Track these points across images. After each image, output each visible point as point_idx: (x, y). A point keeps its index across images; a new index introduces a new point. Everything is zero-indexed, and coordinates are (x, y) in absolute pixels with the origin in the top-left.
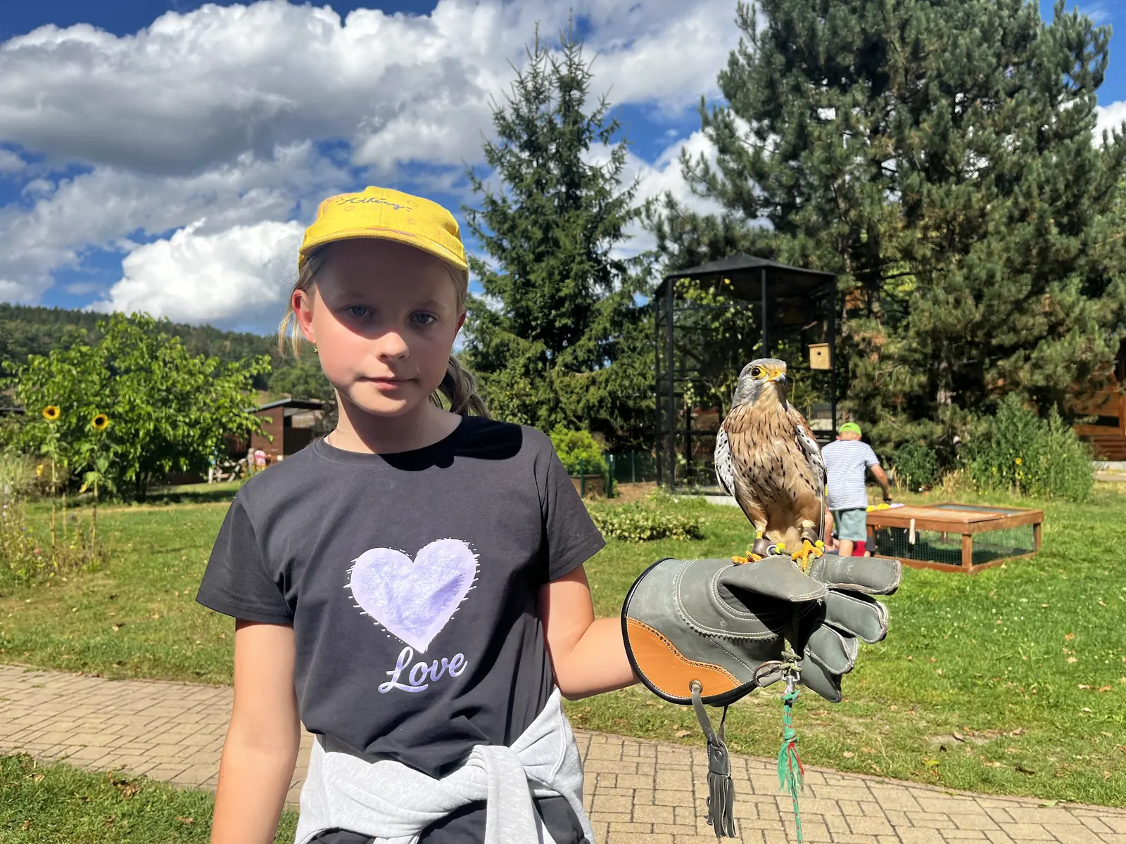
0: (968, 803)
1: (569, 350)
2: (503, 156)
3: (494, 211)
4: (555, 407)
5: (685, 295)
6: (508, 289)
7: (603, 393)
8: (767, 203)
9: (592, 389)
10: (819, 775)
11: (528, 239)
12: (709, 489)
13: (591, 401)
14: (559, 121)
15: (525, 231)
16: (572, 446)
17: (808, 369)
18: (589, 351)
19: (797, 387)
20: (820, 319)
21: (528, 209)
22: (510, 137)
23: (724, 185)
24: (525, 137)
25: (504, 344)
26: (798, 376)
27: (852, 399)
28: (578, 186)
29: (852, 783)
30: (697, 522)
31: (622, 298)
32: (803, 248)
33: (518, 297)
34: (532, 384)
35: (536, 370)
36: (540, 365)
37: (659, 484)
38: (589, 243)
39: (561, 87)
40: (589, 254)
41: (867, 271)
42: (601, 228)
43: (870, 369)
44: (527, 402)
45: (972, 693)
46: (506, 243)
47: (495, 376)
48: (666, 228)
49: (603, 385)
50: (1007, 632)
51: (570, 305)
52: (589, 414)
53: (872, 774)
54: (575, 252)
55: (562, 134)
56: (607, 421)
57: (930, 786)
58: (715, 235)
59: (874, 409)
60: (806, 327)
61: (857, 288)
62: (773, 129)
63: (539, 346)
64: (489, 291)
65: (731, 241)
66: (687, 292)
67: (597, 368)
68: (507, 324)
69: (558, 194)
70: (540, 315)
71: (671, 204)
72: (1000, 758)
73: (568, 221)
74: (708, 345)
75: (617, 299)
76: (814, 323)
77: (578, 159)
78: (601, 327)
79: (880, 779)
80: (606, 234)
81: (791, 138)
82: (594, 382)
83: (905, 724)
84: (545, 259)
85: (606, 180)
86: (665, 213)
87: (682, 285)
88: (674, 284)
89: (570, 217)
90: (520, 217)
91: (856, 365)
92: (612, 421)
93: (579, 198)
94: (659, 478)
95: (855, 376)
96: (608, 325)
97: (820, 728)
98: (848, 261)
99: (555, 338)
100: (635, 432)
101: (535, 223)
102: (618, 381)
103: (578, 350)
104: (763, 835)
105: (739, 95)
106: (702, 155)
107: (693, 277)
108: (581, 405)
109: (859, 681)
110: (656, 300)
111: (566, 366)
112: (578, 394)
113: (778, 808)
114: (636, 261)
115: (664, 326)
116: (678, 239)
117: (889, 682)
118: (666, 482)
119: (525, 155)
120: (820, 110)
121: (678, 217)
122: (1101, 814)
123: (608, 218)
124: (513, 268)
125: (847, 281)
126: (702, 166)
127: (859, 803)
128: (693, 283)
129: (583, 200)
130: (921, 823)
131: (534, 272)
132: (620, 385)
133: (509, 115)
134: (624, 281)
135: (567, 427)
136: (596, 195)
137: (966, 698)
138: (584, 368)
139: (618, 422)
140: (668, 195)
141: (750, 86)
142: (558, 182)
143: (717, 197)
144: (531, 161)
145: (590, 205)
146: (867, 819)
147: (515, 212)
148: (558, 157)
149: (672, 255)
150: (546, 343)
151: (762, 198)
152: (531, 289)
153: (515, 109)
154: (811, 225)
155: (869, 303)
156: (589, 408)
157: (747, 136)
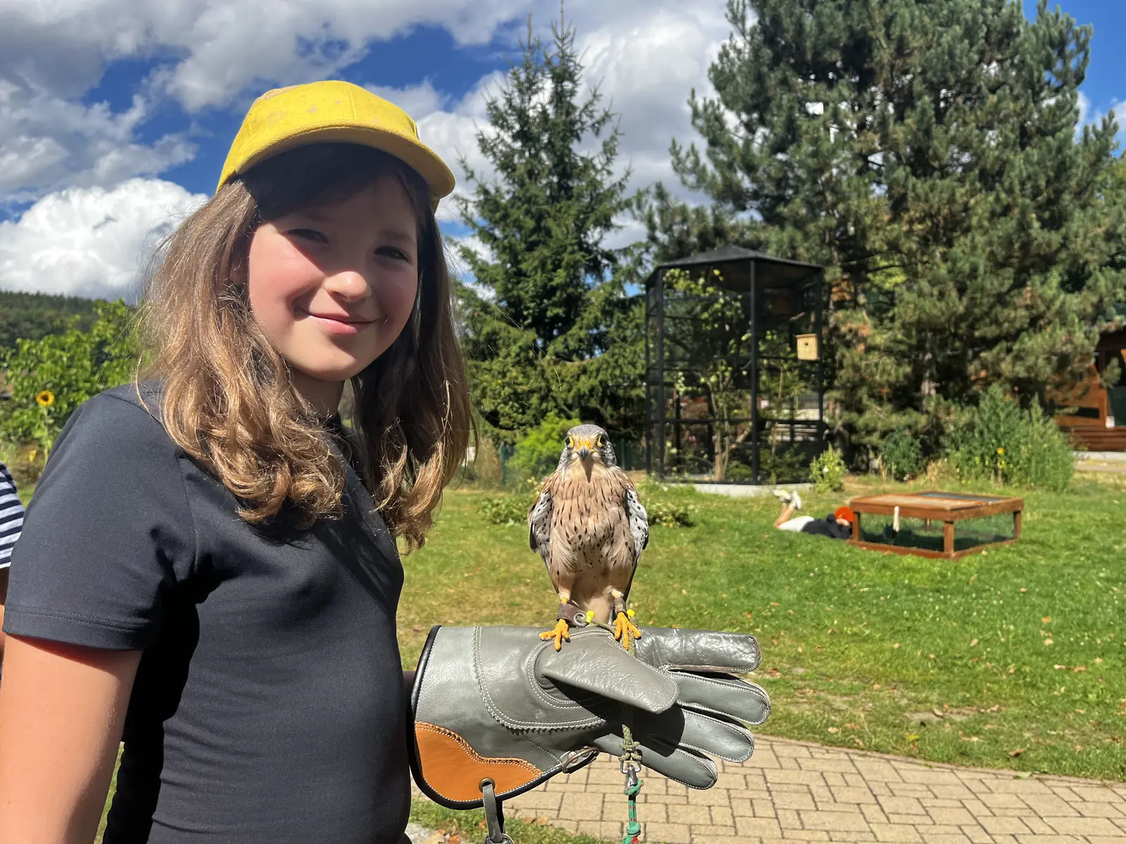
0: (947, 775)
1: (561, 339)
2: (495, 145)
3: (486, 200)
4: (546, 395)
5: (675, 286)
6: (499, 278)
7: (593, 382)
8: (756, 195)
9: (583, 378)
10: (804, 750)
11: (520, 228)
12: (697, 478)
13: (582, 390)
14: (550, 110)
15: (517, 220)
17: (796, 359)
18: (580, 340)
19: (785, 378)
20: (808, 310)
21: (520, 199)
22: (502, 127)
23: (714, 177)
24: (517, 127)
25: (494, 333)
26: (786, 366)
27: (838, 389)
28: (569, 177)
29: (836, 756)
30: (686, 509)
31: (613, 289)
32: (792, 240)
33: (510, 286)
34: (523, 372)
35: (528, 359)
36: (531, 354)
37: (649, 473)
38: (581, 233)
39: (552, 78)
40: (580, 244)
41: (854, 263)
42: (592, 217)
43: (857, 359)
44: (519, 391)
45: (952, 673)
46: (497, 233)
47: (486, 364)
48: (657, 219)
49: (594, 374)
50: (986, 615)
51: (561, 295)
52: (580, 403)
53: (855, 748)
54: (568, 242)
55: (555, 124)
56: (596, 410)
57: (910, 759)
58: (705, 227)
59: (860, 400)
60: (794, 318)
61: (844, 280)
62: (762, 122)
63: (531, 335)
64: (480, 280)
65: (720, 232)
66: (677, 283)
67: (587, 357)
68: (498, 312)
69: (550, 184)
70: (532, 305)
71: (661, 195)
72: (977, 734)
73: (559, 211)
74: (698, 335)
76: (802, 314)
77: (570, 150)
78: (592, 316)
79: (863, 752)
80: (597, 223)
81: (778, 130)
82: (584, 371)
83: (887, 702)
84: (537, 248)
85: (597, 171)
86: (656, 204)
87: (672, 276)
88: (664, 275)
89: (561, 208)
90: (512, 207)
91: (843, 356)
92: (602, 410)
93: (572, 188)
94: (648, 467)
95: (841, 367)
96: (599, 314)
97: (807, 706)
98: (835, 254)
99: (545, 327)
100: (626, 421)
101: (528, 212)
102: (610, 371)
103: (569, 339)
104: (752, 804)
105: (730, 89)
106: (693, 147)
107: (683, 267)
108: (572, 393)
109: (844, 661)
110: (647, 289)
111: (557, 355)
112: (568, 382)
113: (765, 778)
114: (625, 251)
115: (654, 316)
116: (667, 230)
117: (872, 662)
118: (657, 471)
119: (518, 145)
120: (808, 104)
121: (668, 208)
122: (1072, 784)
123: (601, 209)
124: (505, 257)
125: (834, 273)
126: (692, 158)
127: (842, 774)
128: (683, 274)
129: (574, 190)
130: (902, 793)
131: (525, 261)
132: (611, 375)
133: (501, 103)
134: (615, 271)
135: (558, 415)
136: (588, 185)
137: (946, 678)
138: (574, 357)
139: (607, 411)
140: (659, 186)
141: (739, 79)
142: (550, 173)
143: (706, 188)
144: (524, 152)
145: (580, 196)
146: (850, 789)
147: (509, 201)
148: (550, 147)
149: (663, 246)
150: (538, 332)
151: (751, 190)
152: (523, 278)
153: (507, 99)
154: (798, 218)
155: (855, 295)
156: (580, 397)
157: (737, 129)
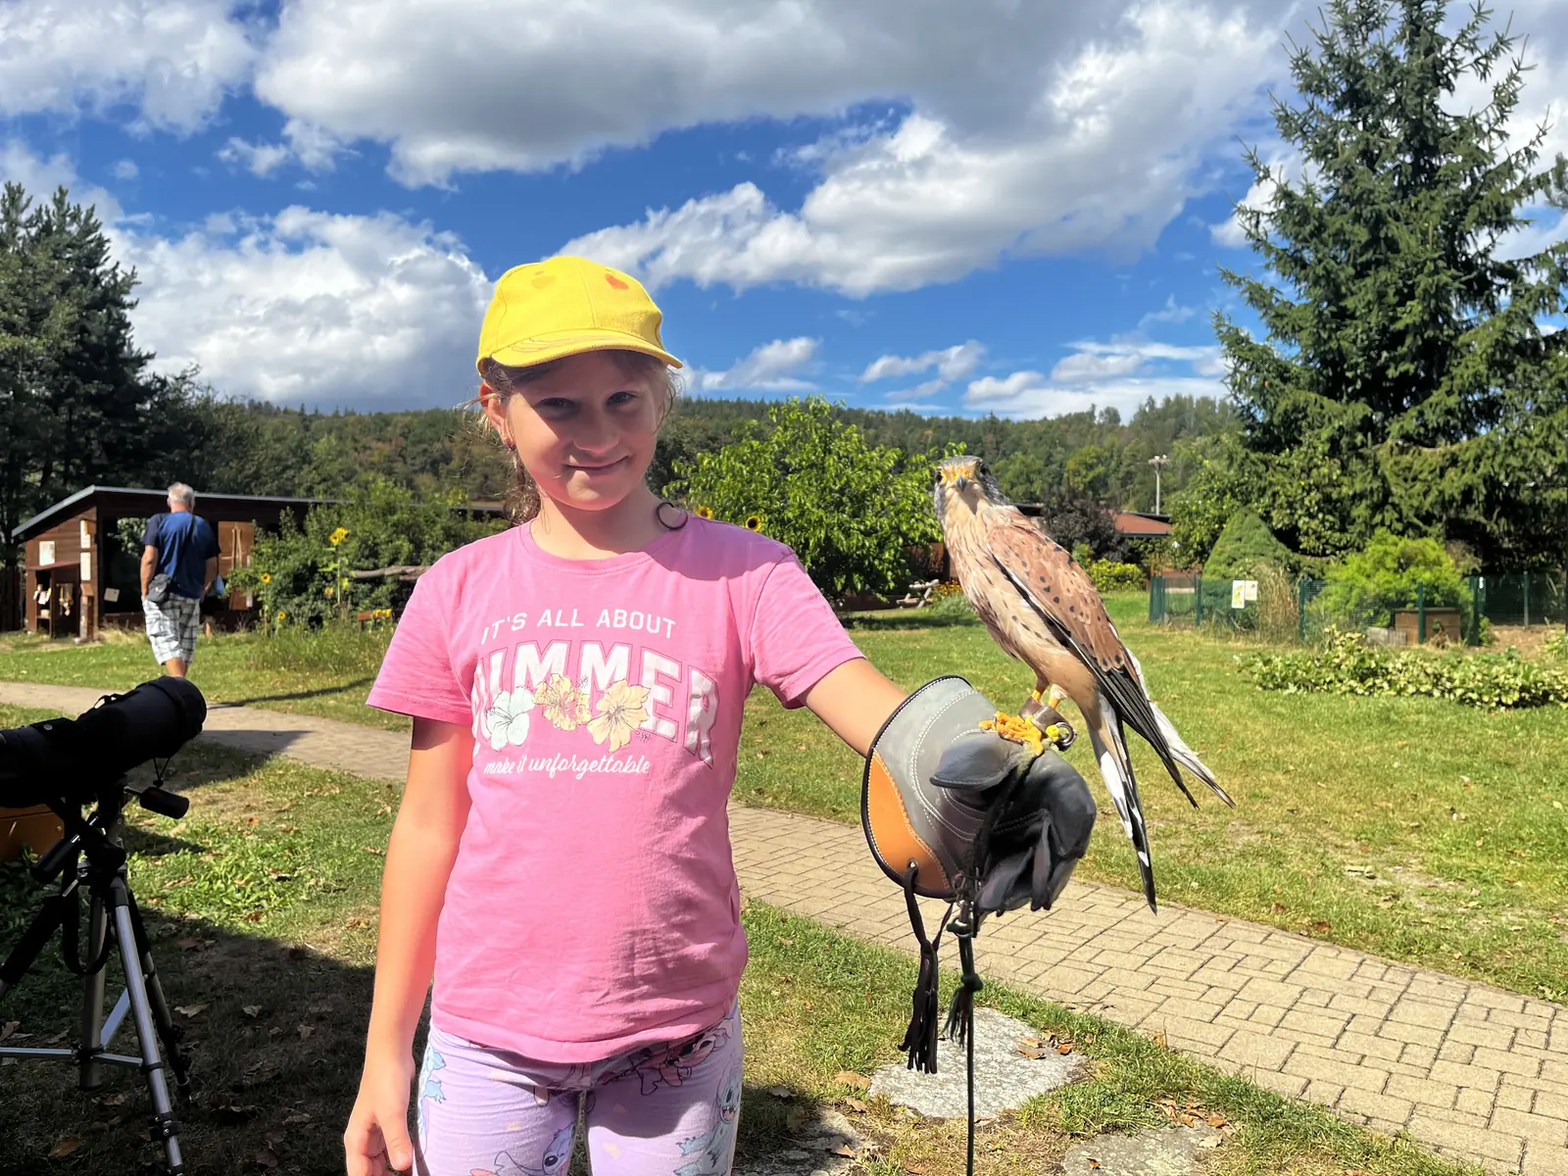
2: (1305, 122)
3: (1289, 207)
4: (1382, 501)
6: (1308, 325)
7: (1468, 478)
9: (1451, 473)
11: (1346, 244)
13: (1449, 492)
14: (1400, 52)
15: (1341, 231)
16: (1404, 563)
18: (1449, 412)
21: (1347, 199)
22: (1318, 91)
24: (1344, 87)
25: (1296, 409)
28: (1434, 151)
31: (1509, 324)
33: (1325, 335)
34: (1344, 467)
35: (1353, 447)
36: (1360, 438)
38: (1454, 238)
40: (1451, 257)
42: (1473, 212)
44: (1334, 496)
46: (1308, 255)
47: (1281, 458)
51: (1415, 340)
52: (1445, 513)
54: (1429, 255)
55: (1408, 72)
63: (1361, 409)
64: (1280, 333)
67: (1463, 438)
68: (1305, 378)
69: (1398, 170)
70: (1362, 360)
73: (1415, 208)
75: (1501, 324)
77: (1437, 107)
78: (1471, 371)
80: (1482, 221)
82: (1454, 461)
84: (1371, 272)
85: (1483, 135)
90: (1332, 212)
92: (1489, 524)
96: (1483, 368)
101: (1357, 218)
102: (1499, 459)
103: (1428, 412)
111: (1406, 437)
112: (1425, 480)
114: (1539, 260)
119: (1343, 115)
123: (1487, 195)
124: (1318, 291)
129: (1441, 172)
131: (1352, 294)
132: (1501, 465)
133: (1317, 57)
134: (1515, 293)
135: (1400, 533)
136: (1465, 161)
138: (1442, 441)
142: (1399, 151)
144: (1354, 123)
147: (1325, 205)
153: (1326, 46)
156: (1445, 504)
